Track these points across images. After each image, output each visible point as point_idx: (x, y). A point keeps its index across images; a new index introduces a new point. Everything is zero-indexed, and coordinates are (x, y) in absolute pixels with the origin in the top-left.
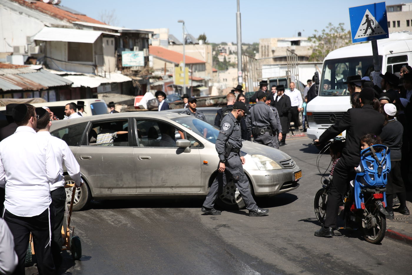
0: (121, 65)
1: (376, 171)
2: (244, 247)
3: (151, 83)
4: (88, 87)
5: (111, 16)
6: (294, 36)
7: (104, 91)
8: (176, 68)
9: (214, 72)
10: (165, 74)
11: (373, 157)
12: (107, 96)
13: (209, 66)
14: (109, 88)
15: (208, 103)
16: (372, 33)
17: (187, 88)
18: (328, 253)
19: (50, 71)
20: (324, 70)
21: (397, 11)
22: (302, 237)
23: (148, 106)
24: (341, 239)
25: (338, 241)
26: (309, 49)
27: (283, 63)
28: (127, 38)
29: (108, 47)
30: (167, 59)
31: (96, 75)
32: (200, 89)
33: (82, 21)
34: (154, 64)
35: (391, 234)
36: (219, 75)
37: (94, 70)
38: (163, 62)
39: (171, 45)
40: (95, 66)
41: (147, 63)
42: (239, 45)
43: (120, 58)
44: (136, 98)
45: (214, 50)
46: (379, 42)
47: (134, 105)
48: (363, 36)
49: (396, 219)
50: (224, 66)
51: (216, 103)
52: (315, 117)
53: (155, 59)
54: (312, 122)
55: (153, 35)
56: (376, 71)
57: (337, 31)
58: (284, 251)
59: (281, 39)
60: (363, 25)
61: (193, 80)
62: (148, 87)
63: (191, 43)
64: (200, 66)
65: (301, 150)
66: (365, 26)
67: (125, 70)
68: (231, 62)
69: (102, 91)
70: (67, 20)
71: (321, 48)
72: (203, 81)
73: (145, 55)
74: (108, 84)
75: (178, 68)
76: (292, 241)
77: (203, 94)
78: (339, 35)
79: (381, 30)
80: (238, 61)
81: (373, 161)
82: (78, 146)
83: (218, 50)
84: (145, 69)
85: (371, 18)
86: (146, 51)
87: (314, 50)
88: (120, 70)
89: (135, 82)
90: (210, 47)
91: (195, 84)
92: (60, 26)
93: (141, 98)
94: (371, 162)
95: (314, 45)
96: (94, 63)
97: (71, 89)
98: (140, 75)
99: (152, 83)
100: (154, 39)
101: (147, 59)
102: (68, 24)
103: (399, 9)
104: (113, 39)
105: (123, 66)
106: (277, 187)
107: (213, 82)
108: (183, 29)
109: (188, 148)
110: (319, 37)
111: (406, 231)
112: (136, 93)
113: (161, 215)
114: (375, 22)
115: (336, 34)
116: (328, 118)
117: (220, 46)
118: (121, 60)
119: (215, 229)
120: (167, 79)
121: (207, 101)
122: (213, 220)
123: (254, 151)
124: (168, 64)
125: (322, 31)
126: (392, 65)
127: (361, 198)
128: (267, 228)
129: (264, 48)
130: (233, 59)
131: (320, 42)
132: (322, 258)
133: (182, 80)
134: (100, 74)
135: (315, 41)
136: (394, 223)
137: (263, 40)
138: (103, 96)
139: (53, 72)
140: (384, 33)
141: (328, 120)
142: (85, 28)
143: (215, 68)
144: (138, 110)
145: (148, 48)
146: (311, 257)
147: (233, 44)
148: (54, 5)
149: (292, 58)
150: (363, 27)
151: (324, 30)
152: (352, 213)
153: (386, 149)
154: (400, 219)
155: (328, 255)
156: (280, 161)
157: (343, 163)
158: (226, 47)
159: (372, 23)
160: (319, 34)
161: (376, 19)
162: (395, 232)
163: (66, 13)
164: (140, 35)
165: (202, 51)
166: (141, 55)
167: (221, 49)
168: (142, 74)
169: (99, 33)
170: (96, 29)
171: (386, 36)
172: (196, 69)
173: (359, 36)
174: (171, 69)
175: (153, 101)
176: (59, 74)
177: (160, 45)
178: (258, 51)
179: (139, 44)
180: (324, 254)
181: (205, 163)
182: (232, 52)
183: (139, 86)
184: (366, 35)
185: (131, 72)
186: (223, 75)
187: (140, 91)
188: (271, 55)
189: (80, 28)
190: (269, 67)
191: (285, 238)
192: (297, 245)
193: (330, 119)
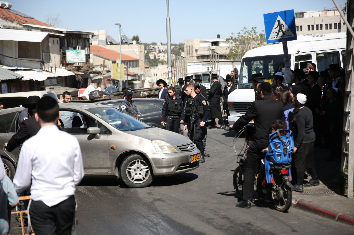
0: (66, 61)
1: (282, 151)
2: (177, 218)
3: (91, 77)
4: (36, 80)
5: (56, 20)
6: (214, 38)
7: (50, 84)
8: (114, 64)
9: (146, 68)
10: (104, 70)
11: (279, 139)
12: (53, 88)
13: (142, 63)
14: (54, 81)
15: (142, 95)
16: (283, 35)
17: (123, 81)
18: (249, 222)
19: (2, 66)
20: (242, 66)
21: (300, 17)
22: (227, 208)
23: (90, 97)
24: (259, 210)
25: (257, 212)
26: (227, 49)
27: (205, 60)
28: (70, 38)
29: (54, 45)
30: (105, 57)
31: (43, 70)
32: (134, 82)
33: (30, 23)
34: (94, 60)
35: (301, 205)
36: (150, 71)
37: (41, 66)
38: (103, 59)
39: (109, 44)
40: (43, 62)
41: (88, 60)
42: (169, 45)
43: (64, 55)
44: (80, 90)
45: (145, 49)
46: (289, 43)
47: (77, 96)
48: (275, 38)
49: (305, 192)
50: (154, 63)
51: (149, 94)
52: (235, 106)
53: (95, 57)
54: (232, 110)
55: (93, 36)
56: (286, 68)
57: (250, 34)
58: (212, 221)
59: (203, 40)
60: (275, 28)
61: (128, 75)
62: (89, 80)
63: (126, 43)
64: (134, 63)
65: (223, 134)
66: (277, 30)
67: (69, 66)
68: (160, 60)
69: (49, 84)
70: (17, 22)
71: (237, 48)
72: (137, 76)
73: (87, 53)
74: (54, 77)
75: (115, 64)
76: (218, 212)
77: (136, 87)
78: (252, 37)
79: (291, 33)
80: (168, 58)
81: (279, 143)
82: (7, 133)
83: (149, 49)
84: (86, 65)
85: (282, 23)
86: (87, 49)
87: (231, 50)
88: (64, 66)
89: (78, 77)
90: (143, 47)
91: (130, 78)
92: (11, 28)
93: (84, 90)
94: (278, 144)
95: (231, 45)
96: (41, 60)
97: (21, 82)
98: (82, 71)
99: (93, 77)
100: (94, 39)
101: (88, 57)
102: (18, 26)
103: (301, 16)
104: (58, 39)
105: (67, 62)
106: (173, 168)
107: (145, 77)
108: (120, 31)
109: (98, 134)
110: (235, 38)
111: (314, 202)
112: (78, 86)
113: (104, 191)
114: (286, 26)
115: (249, 36)
116: (246, 107)
117: (151, 45)
118: (65, 57)
119: (152, 202)
120: (106, 74)
121: (141, 93)
122: (149, 195)
123: (156, 137)
124: (106, 61)
125: (238, 34)
126: (299, 62)
127: (271, 174)
128: (196, 202)
129: (188, 48)
130: (162, 57)
131: (236, 43)
132: (244, 227)
133: (119, 75)
134: (47, 69)
135: (232, 42)
136: (303, 196)
137: (187, 41)
138: (50, 89)
139: (5, 67)
140: (293, 36)
141: (246, 109)
142: (33, 30)
143: (147, 64)
144: (81, 100)
145: (89, 47)
146: (234, 226)
147: (162, 44)
148: (5, 9)
149: (214, 56)
150: (275, 30)
151: (239, 33)
152: (264, 187)
153: (290, 132)
154: (308, 192)
155: (249, 224)
156: (178, 146)
157: (255, 146)
158: (156, 47)
159: (283, 27)
160: (236, 36)
161: (286, 23)
162: (304, 204)
163: (16, 15)
164: (82, 35)
165: (135, 50)
166: (83, 53)
167: (152, 48)
168: (84, 69)
169: (45, 34)
170: (43, 30)
171: (294, 38)
172: (130, 66)
173: (272, 38)
174: (109, 65)
175: (95, 92)
176: (10, 69)
177: (99, 44)
178: (183, 50)
179: (81, 43)
180: (245, 223)
181: (112, 148)
182: (161, 50)
183: (81, 80)
184: (278, 37)
185: (74, 68)
186: (153, 70)
187: (82, 84)
188: (195, 54)
189: (29, 29)
190: (193, 64)
191: (212, 210)
192: (222, 215)
193: (248, 108)
